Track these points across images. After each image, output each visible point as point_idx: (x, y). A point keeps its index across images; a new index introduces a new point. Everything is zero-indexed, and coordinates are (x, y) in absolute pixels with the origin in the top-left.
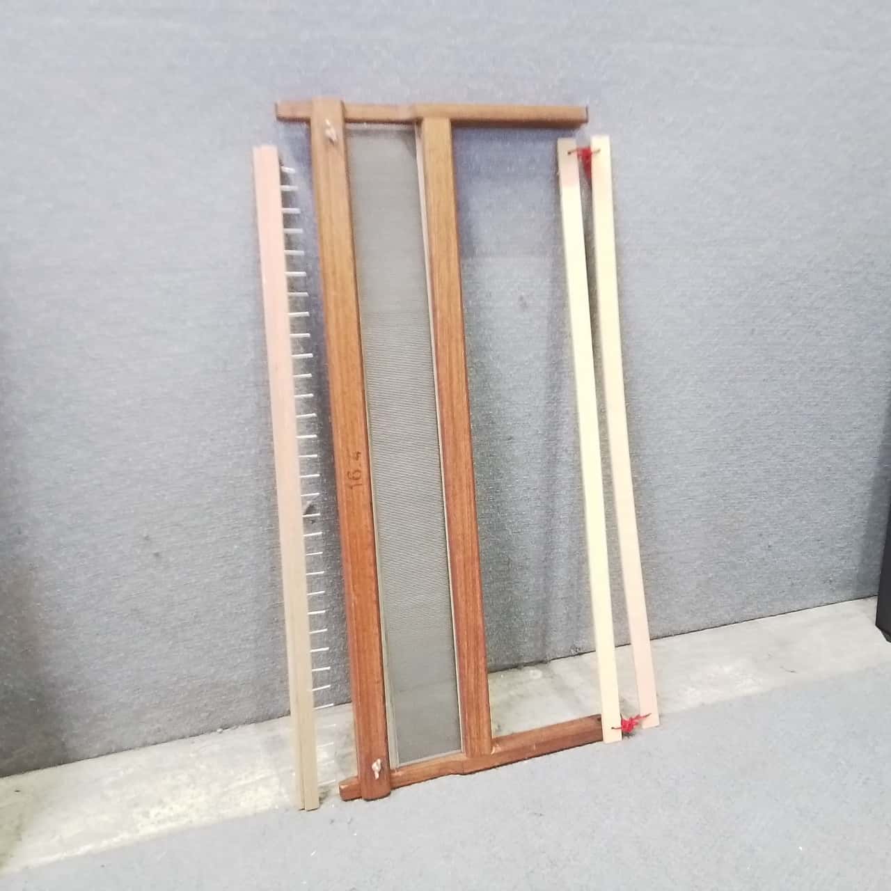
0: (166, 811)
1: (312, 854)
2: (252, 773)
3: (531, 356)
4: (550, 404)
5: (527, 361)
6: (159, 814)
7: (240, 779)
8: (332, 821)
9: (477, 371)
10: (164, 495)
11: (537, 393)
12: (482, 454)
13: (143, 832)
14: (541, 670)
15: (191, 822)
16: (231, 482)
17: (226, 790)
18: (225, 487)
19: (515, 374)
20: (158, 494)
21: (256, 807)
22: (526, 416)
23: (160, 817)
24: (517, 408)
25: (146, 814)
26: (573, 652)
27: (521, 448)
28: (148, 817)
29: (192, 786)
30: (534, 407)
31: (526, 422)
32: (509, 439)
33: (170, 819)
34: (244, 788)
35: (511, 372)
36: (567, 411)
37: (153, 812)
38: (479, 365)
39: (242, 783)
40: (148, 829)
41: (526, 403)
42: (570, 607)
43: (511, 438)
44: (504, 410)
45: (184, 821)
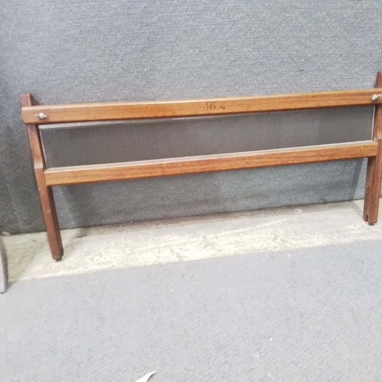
0: (102, 260)
1: (171, 291)
2: (146, 245)
3: (324, 13)
4: (331, 49)
5: (321, 17)
6: (98, 260)
7: (140, 247)
8: (183, 275)
9: (287, 23)
10: (96, 92)
11: (324, 40)
12: (283, 80)
13: (89, 269)
14: (302, 209)
15: (113, 266)
16: (134, 87)
17: (132, 252)
18: (131, 90)
19: (311, 26)
20: (93, 91)
21: (146, 262)
22: (314, 56)
23: (99, 262)
24: (309, 50)
25: (92, 259)
26: (321, 201)
27: (308, 77)
28: (93, 261)
29: (116, 248)
30: (320, 50)
31: (313, 60)
32: (301, 71)
33: (104, 263)
34: (141, 252)
35: (309, 25)
36: (341, 54)
37: (96, 259)
38: (290, 18)
39: (141, 249)
40: (92, 267)
41: (315, 47)
42: (323, 177)
43: (302, 70)
44: (300, 51)
45: (110, 265)
